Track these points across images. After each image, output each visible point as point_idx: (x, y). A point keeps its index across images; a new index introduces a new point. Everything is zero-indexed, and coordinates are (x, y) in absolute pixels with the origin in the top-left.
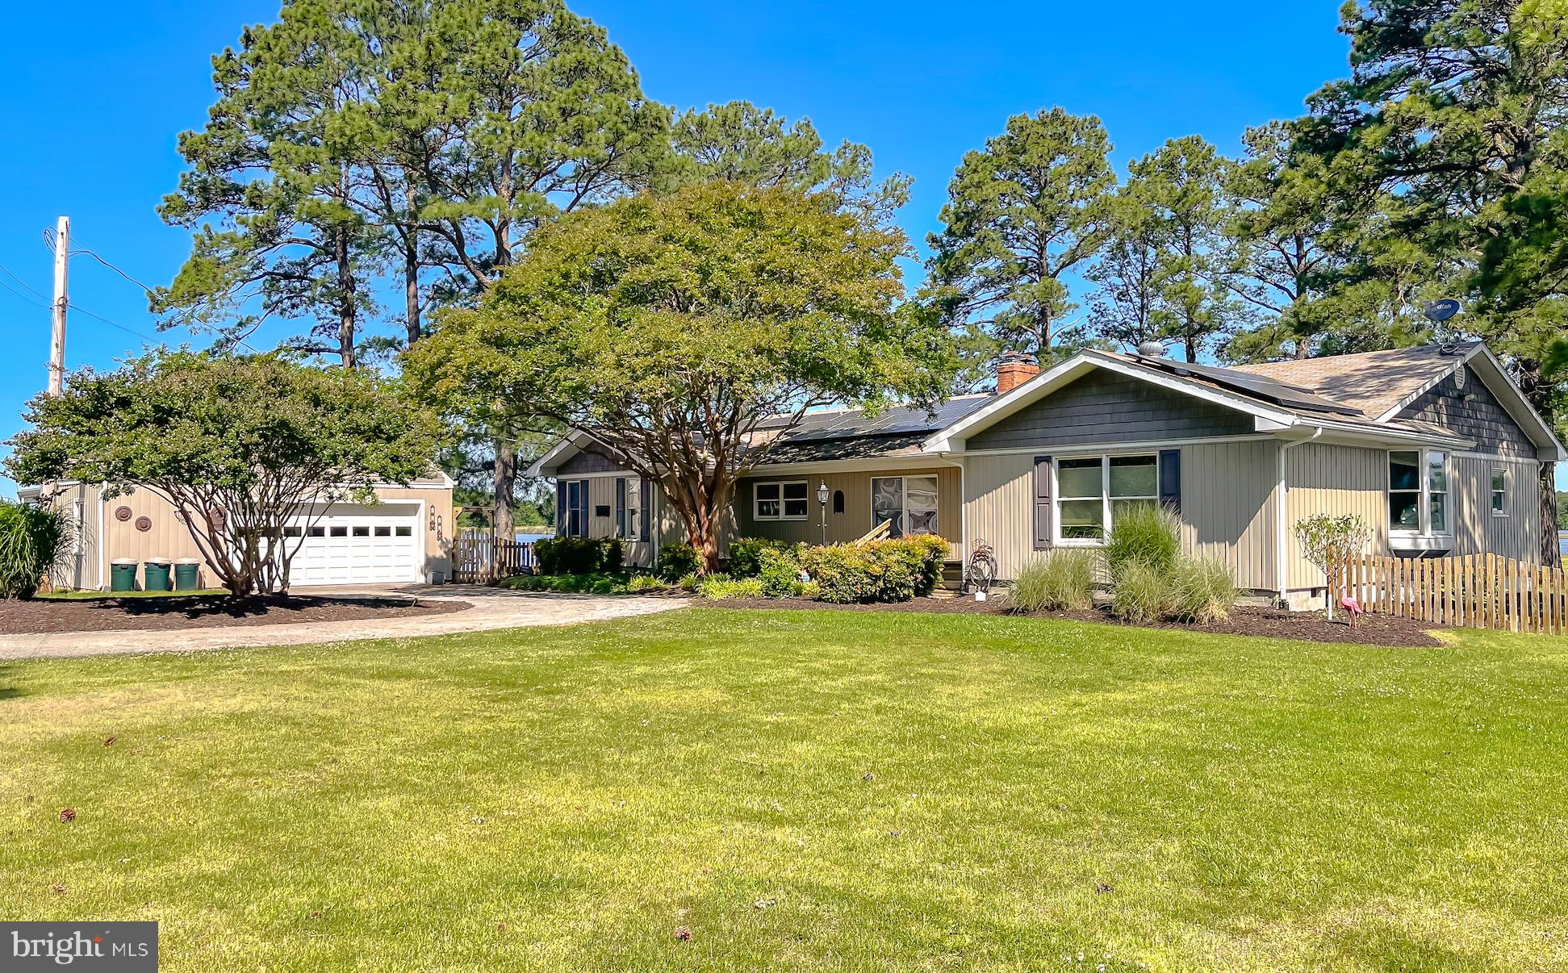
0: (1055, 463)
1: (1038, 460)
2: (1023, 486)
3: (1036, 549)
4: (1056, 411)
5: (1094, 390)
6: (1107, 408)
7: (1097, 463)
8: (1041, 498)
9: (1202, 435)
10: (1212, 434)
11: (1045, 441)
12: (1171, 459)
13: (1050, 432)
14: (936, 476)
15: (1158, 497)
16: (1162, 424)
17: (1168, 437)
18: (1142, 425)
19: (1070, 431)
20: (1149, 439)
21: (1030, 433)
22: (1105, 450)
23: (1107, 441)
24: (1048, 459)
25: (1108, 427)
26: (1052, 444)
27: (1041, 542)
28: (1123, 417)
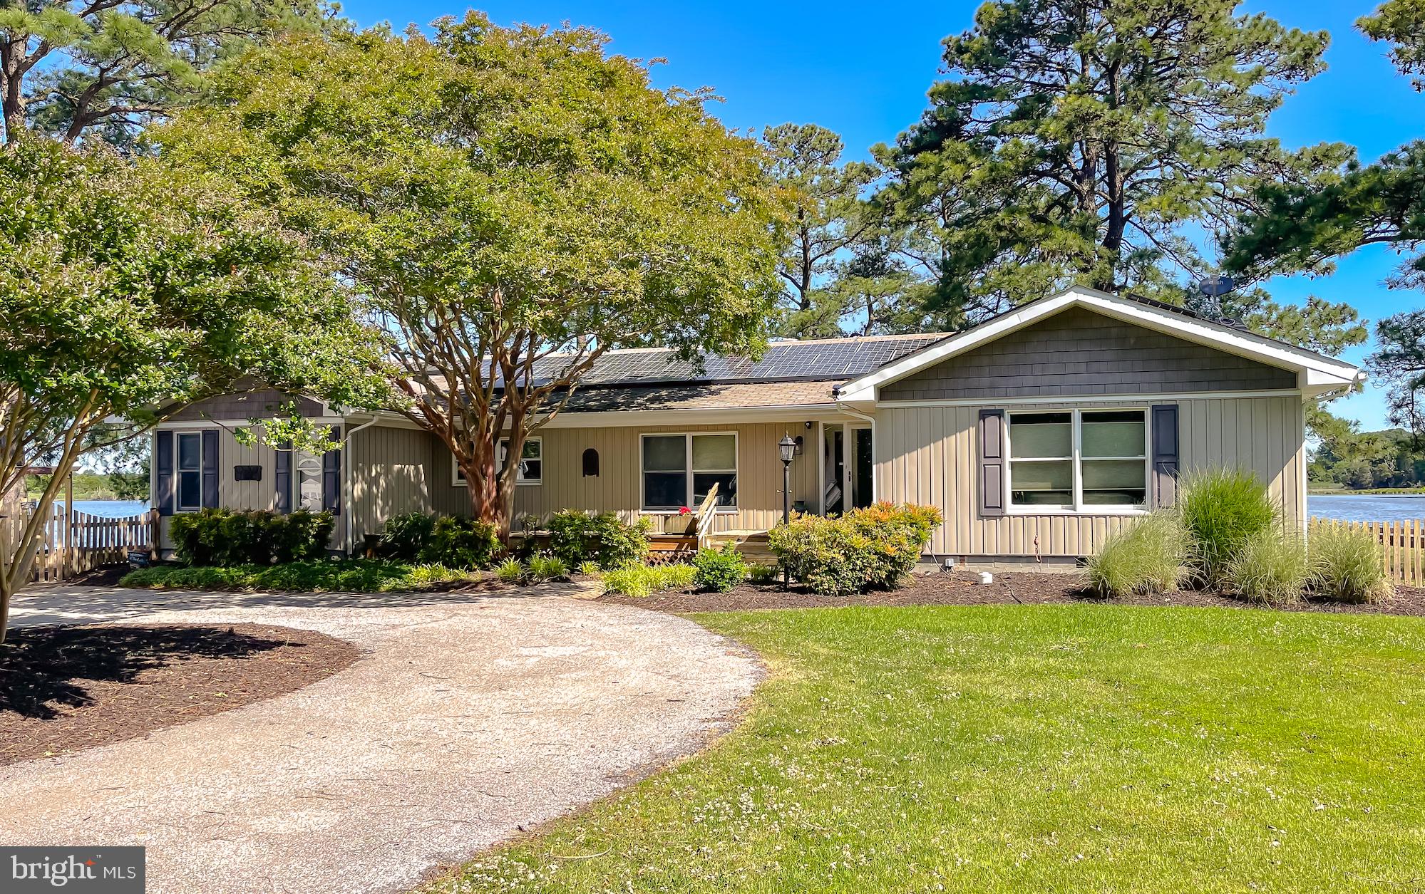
0: (1007, 417)
1: (984, 414)
2: (962, 444)
3: (981, 517)
4: (1010, 358)
5: (1063, 334)
6: (1082, 357)
7: (1066, 418)
8: (987, 457)
9: (1209, 390)
10: (1220, 389)
11: (993, 391)
12: (1168, 415)
13: (1001, 382)
14: (735, 433)
15: (1148, 457)
16: (1156, 376)
17: (1163, 391)
18: (1129, 377)
19: (1029, 380)
20: (1139, 392)
21: (974, 382)
22: (1076, 404)
23: (1081, 394)
24: (999, 414)
25: (1084, 378)
26: (1007, 395)
27: (989, 510)
28: (1103, 367)
